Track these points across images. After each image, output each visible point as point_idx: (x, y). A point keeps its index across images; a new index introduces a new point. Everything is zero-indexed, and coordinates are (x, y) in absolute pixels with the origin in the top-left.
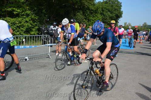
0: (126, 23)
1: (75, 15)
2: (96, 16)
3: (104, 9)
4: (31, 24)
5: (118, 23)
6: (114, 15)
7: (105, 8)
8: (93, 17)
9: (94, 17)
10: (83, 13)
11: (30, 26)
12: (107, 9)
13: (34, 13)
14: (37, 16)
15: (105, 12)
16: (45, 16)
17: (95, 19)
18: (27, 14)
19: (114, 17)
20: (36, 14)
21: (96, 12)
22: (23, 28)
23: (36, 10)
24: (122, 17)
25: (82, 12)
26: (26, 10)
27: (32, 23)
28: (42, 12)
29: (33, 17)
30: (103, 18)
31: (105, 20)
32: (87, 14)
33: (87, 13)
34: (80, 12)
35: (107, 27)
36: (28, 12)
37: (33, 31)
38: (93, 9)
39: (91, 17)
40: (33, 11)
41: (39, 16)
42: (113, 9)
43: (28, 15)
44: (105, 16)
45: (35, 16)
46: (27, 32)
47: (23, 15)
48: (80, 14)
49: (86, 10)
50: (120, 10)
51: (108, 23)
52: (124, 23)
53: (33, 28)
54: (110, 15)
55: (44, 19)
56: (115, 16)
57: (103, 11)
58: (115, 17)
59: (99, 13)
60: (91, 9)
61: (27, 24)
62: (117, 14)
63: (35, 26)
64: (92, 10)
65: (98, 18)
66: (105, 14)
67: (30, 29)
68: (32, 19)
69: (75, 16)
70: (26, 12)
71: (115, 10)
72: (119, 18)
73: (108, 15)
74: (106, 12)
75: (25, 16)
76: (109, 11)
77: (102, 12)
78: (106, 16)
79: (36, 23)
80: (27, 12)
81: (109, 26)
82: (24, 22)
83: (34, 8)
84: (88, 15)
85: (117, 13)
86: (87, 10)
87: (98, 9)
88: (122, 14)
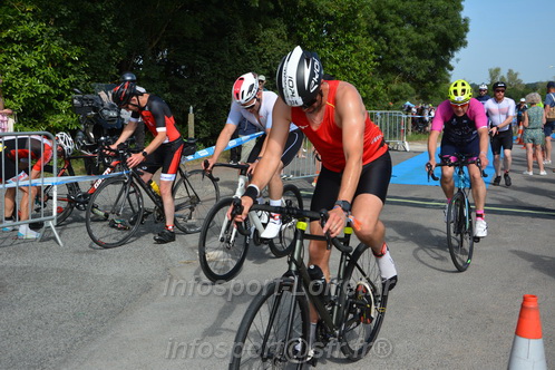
0: (497, 70)
1: (252, 40)
2: (349, 42)
3: (386, 12)
4: (46, 80)
5: (451, 69)
6: (431, 35)
7: (392, 8)
8: (335, 46)
9: (337, 46)
10: (291, 30)
11: (43, 89)
12: (400, 13)
13: (62, 32)
14: (75, 43)
15: (393, 24)
16: (115, 46)
17: (343, 58)
18: (24, 34)
19: (430, 46)
20: (72, 37)
21: (346, 23)
22: (11, 98)
23: (68, 19)
24: (465, 44)
25: (283, 29)
26: (22, 18)
27: (54, 78)
28: (98, 29)
29: (55, 49)
30: (383, 50)
31: (393, 57)
32: (305, 36)
33: (308, 29)
34: (275, 27)
35: (401, 88)
36: (34, 29)
37: (59, 112)
38: (332, 12)
39: (327, 45)
40: (55, 25)
41: (84, 45)
42: (427, 12)
43: (30, 42)
44: (392, 43)
45: (65, 47)
46: (30, 117)
47: (9, 40)
48: (278, 36)
49: (300, 18)
50: (457, 16)
51: (405, 73)
52: (490, 70)
53: (60, 98)
54: (414, 35)
55: (109, 57)
56: (436, 40)
57: (382, 19)
58: (433, 44)
59: (359, 28)
60: (322, 13)
61: (29, 80)
62: (444, 34)
63: (68, 91)
64: (329, 17)
65: (356, 49)
66: (390, 32)
67: (43, 101)
68: (52, 60)
69: (254, 44)
70: (20, 29)
71: (433, 16)
72: (454, 49)
73: (402, 39)
74: (398, 25)
75: (16, 48)
76: (409, 20)
77: (377, 23)
78: (396, 42)
79: (72, 78)
80: (26, 28)
81: (408, 86)
82: (14, 73)
83: (57, 10)
84: (310, 39)
85: (442, 27)
86: (308, 15)
87: (356, 11)
88: (467, 30)
